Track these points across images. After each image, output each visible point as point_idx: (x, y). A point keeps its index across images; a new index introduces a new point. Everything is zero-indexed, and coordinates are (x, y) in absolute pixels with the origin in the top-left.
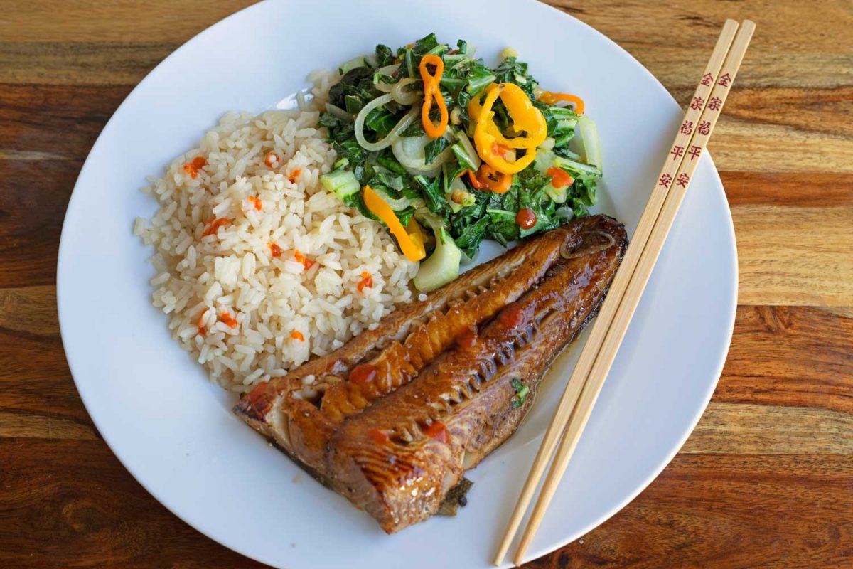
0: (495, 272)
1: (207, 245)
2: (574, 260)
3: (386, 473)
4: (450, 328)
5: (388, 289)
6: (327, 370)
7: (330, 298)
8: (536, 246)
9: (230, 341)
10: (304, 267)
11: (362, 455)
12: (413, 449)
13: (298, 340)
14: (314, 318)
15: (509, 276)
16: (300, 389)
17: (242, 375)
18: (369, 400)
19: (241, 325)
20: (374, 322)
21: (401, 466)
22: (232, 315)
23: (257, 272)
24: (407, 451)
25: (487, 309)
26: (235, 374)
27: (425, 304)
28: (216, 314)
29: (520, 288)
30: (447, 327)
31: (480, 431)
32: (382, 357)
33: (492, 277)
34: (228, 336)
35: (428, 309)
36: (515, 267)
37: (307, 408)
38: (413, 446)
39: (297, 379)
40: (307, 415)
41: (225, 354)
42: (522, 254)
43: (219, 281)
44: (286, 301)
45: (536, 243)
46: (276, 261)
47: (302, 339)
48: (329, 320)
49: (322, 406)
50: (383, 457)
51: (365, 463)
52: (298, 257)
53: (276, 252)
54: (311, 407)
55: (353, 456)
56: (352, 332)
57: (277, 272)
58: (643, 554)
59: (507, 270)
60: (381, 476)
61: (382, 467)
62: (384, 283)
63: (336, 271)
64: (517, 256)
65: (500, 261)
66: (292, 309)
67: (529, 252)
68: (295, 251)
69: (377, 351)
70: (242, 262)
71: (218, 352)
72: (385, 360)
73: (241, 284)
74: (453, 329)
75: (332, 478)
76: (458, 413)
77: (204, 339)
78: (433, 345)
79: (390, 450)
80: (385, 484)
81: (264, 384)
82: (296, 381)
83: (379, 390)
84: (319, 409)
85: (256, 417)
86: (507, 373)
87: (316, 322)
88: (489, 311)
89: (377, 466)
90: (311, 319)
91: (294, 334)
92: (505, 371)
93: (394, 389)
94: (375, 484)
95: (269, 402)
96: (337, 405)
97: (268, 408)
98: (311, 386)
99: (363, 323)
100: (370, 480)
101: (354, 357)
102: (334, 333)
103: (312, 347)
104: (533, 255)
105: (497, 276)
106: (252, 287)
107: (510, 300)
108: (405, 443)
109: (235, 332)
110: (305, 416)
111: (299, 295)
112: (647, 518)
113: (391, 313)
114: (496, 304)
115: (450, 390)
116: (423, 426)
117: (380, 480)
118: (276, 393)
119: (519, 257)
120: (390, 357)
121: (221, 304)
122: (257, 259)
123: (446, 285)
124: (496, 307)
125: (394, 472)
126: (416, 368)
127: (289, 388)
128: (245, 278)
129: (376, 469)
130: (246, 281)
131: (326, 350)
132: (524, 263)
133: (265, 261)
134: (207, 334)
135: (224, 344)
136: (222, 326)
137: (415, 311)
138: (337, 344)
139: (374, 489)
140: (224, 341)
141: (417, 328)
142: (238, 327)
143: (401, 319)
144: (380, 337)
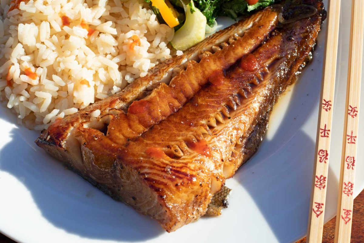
0: (232, 34)
1: (12, 18)
2: (289, 24)
3: (165, 181)
4: (204, 72)
5: (151, 50)
6: (110, 106)
7: (109, 56)
8: (260, 16)
9: (32, 90)
10: (88, 32)
11: (144, 167)
12: (185, 161)
13: (85, 86)
14: (97, 72)
15: (242, 35)
16: (89, 121)
17: (42, 116)
18: (146, 126)
19: (40, 77)
20: (144, 71)
21: (177, 174)
22: (33, 69)
23: (51, 36)
24: (180, 163)
25: (230, 58)
26: (37, 116)
27: (181, 57)
28: (20, 69)
29: (252, 43)
30: (201, 71)
31: (233, 148)
32: (153, 94)
33: (230, 37)
34: (30, 85)
35: (184, 61)
36: (247, 30)
37: (96, 134)
38: (184, 159)
39: (87, 114)
40: (96, 139)
41: (28, 100)
42: (251, 21)
43: (22, 43)
44: (75, 57)
45: (260, 14)
46: (66, 28)
47: (89, 86)
48: (108, 72)
49: (108, 132)
50: (163, 168)
51: (148, 174)
52: (83, 25)
53: (66, 21)
54: (100, 133)
55: (136, 169)
56: (127, 81)
57: (67, 37)
58: (362, 238)
59: (240, 32)
60: (162, 183)
61: (162, 176)
62: (149, 45)
63: (113, 35)
64: (247, 23)
65: (234, 26)
66: (79, 64)
67: (255, 19)
68: (81, 20)
69: (148, 91)
70: (39, 29)
71: (22, 99)
72: (155, 96)
73: (39, 45)
74: (206, 73)
75: (119, 190)
76: (216, 134)
77: (12, 90)
78: (191, 84)
79: (167, 162)
80: (165, 189)
81: (60, 119)
82: (85, 115)
83: (153, 118)
84: (105, 134)
85: (55, 143)
86: (249, 104)
87: (98, 74)
88: (232, 60)
89: (158, 175)
90: (94, 72)
91: (83, 82)
92: (248, 103)
93: (164, 118)
94: (157, 190)
95: (64, 131)
96: (120, 131)
97: (64, 136)
98: (98, 119)
99: (134, 75)
100: (152, 187)
101: (130, 97)
102: (113, 82)
103: (96, 94)
104: (258, 22)
105: (234, 36)
106: (47, 48)
107: (246, 52)
108: (178, 158)
109: (35, 82)
110: (95, 140)
111: (85, 54)
112: (361, 211)
113: (156, 66)
114: (236, 54)
115: (208, 117)
116: (190, 144)
117: (162, 186)
118: (70, 125)
119: (248, 23)
120: (159, 93)
121: (24, 61)
122: (51, 27)
123: (196, 45)
124: (236, 56)
125: (172, 180)
126: (180, 101)
127: (80, 121)
128: (42, 42)
129: (157, 178)
130: (43, 43)
131: (108, 95)
132: (252, 27)
133: (57, 27)
134: (14, 85)
135: (27, 92)
136: (24, 78)
137: (175, 63)
138: (116, 89)
139: (156, 195)
140: (27, 90)
141: (178, 73)
142: (38, 78)
143: (165, 68)
144: (149, 81)
